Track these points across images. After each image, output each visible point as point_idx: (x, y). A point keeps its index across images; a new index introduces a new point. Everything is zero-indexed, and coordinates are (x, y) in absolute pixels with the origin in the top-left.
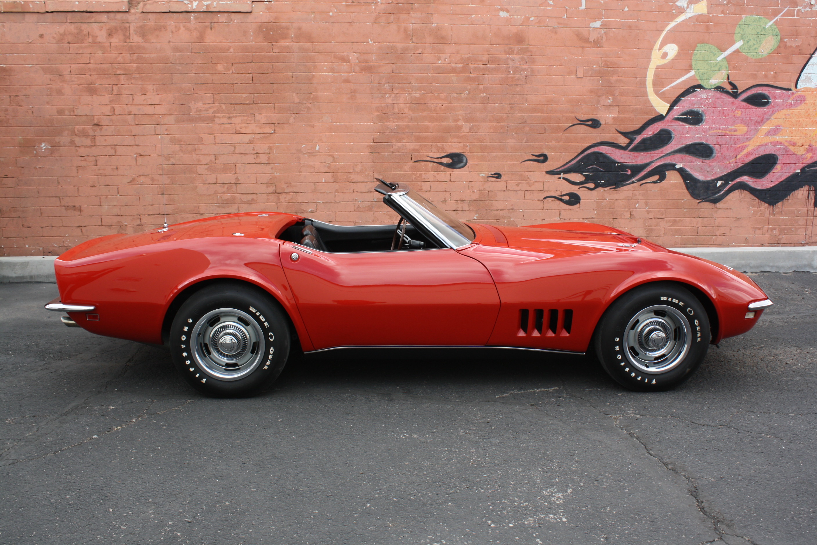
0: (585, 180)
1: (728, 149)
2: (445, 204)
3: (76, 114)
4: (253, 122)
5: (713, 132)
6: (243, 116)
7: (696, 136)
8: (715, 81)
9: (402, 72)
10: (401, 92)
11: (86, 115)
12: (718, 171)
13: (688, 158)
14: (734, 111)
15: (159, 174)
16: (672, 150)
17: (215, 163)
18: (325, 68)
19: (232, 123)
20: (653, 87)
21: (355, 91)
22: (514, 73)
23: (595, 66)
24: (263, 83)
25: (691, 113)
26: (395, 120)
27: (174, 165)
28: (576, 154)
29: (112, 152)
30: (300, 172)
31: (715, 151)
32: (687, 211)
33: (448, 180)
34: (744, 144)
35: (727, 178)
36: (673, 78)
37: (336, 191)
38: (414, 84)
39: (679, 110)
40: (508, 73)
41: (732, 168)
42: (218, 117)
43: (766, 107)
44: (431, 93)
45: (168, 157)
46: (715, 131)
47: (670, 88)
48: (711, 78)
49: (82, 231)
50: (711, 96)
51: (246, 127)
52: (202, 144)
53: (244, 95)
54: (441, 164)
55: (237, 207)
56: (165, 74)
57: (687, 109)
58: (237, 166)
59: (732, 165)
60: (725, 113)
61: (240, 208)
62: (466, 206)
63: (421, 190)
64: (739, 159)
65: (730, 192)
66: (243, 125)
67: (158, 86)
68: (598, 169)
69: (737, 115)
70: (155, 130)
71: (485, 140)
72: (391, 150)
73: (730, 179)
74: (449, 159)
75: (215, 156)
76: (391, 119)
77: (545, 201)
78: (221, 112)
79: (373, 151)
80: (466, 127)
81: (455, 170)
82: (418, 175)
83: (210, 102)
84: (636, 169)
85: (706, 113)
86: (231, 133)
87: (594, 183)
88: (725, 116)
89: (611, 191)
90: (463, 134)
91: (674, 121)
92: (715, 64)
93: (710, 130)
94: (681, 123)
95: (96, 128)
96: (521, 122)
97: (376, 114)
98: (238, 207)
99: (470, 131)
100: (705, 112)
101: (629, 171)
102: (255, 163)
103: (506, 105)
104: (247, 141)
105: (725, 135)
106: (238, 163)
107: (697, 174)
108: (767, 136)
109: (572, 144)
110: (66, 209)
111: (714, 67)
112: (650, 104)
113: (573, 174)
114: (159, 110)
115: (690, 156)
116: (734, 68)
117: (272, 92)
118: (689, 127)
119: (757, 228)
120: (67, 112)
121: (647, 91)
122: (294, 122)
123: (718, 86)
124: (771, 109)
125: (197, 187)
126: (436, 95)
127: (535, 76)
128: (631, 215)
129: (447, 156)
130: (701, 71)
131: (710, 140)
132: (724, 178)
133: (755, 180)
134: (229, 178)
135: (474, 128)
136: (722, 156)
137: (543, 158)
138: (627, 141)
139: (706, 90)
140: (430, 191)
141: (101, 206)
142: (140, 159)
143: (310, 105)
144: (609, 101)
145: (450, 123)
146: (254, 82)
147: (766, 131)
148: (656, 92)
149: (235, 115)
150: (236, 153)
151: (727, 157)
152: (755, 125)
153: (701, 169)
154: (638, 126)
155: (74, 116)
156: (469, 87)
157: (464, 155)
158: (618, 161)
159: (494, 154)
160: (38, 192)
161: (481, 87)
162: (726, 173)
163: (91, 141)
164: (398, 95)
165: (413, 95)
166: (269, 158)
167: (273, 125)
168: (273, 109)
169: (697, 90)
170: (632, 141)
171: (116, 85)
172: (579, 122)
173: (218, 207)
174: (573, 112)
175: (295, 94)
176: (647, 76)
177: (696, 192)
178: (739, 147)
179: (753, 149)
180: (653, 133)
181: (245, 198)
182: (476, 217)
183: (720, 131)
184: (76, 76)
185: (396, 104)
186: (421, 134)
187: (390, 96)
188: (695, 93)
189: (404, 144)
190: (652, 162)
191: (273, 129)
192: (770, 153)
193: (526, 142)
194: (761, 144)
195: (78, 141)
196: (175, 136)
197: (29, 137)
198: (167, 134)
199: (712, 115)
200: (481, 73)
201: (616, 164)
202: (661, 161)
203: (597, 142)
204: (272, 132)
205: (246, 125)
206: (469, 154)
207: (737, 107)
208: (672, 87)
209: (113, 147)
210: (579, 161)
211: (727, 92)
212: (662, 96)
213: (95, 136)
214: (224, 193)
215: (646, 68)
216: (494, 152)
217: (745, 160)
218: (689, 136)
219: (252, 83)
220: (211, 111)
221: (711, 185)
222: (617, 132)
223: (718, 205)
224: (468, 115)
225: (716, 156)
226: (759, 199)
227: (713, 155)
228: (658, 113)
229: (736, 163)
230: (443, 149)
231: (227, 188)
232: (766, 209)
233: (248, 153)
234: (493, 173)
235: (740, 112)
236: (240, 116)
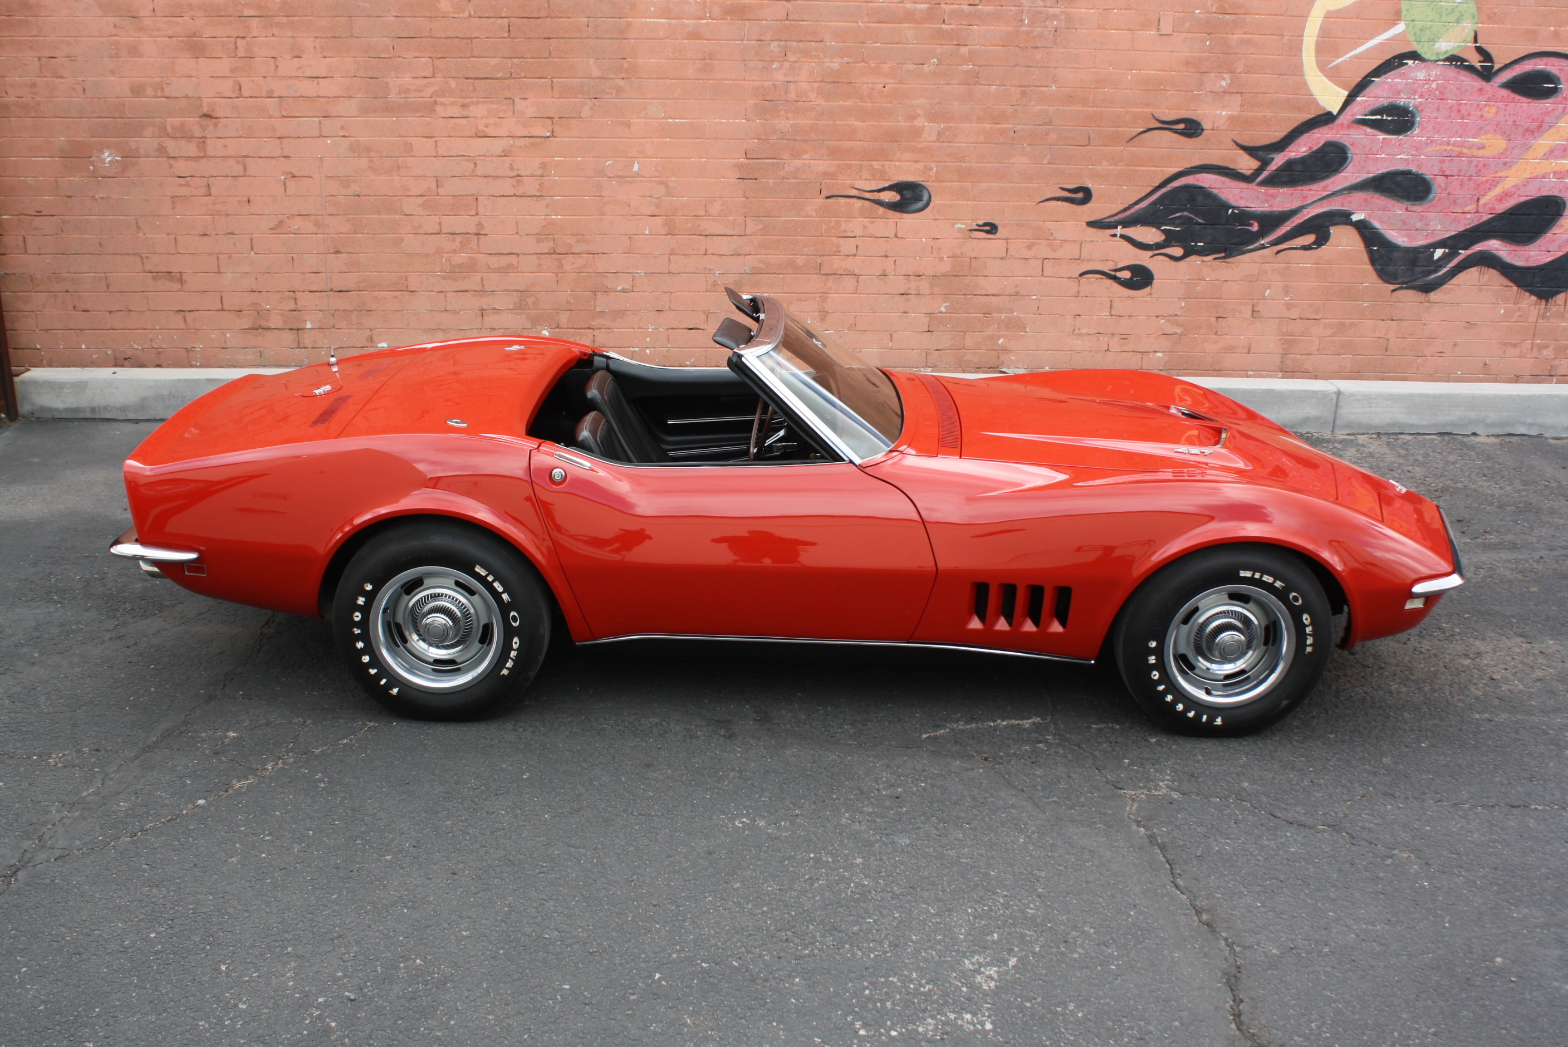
0: (1164, 241)
1: (1462, 184)
2: (885, 282)
3: (167, 94)
4: (510, 114)
5: (1433, 148)
6: (491, 102)
7: (1399, 157)
8: (1446, 46)
9: (806, 17)
10: (804, 60)
11: (186, 97)
12: (1439, 228)
13: (1379, 201)
14: (1481, 106)
15: (329, 213)
16: (1347, 184)
17: (438, 195)
18: (652, 9)
19: (470, 115)
20: (1316, 56)
21: (711, 56)
22: (1032, 24)
23: (1197, 11)
24: (530, 38)
25: (1392, 109)
26: (790, 115)
27: (358, 196)
28: (1150, 189)
29: (239, 170)
30: (604, 214)
31: (1435, 188)
32: (1368, 307)
33: (892, 235)
34: (1497, 175)
35: (1454, 243)
36: (1359, 38)
37: (672, 253)
38: (828, 44)
39: (1367, 104)
40: (1020, 23)
41: (1467, 222)
42: (442, 104)
43: (1550, 100)
44: (863, 61)
45: (346, 182)
46: (1438, 147)
47: (1352, 57)
48: (1439, 38)
49: (185, 321)
50: (1436, 75)
51: (496, 124)
52: (410, 156)
53: (493, 62)
54: (879, 203)
55: (479, 280)
56: (337, 16)
57: (1385, 102)
58: (479, 201)
59: (1469, 216)
60: (1464, 112)
61: (485, 282)
62: (925, 287)
63: (837, 253)
64: (1485, 205)
65: (1460, 272)
66: (492, 120)
67: (324, 40)
68: (1192, 219)
69: (1486, 115)
70: (320, 128)
71: (968, 158)
72: (782, 173)
73: (1462, 246)
74: (894, 193)
75: (437, 181)
76: (782, 113)
77: (1083, 280)
78: (447, 94)
79: (747, 176)
80: (930, 130)
81: (905, 215)
82: (833, 224)
83: (427, 75)
84: (1270, 221)
85: (1422, 110)
86: (468, 135)
87: (1184, 248)
88: (1462, 118)
89: (1217, 262)
90: (924, 144)
91: (1354, 125)
92: (1450, 9)
93: (1427, 144)
94: (1369, 130)
95: (207, 121)
96: (1041, 123)
97: (752, 102)
98: (482, 280)
99: (938, 139)
100: (1420, 109)
101: (1256, 224)
102: (515, 195)
103: (1013, 89)
104: (499, 152)
105: (1460, 155)
106: (481, 195)
107: (1394, 233)
108: (1547, 159)
109: (1143, 168)
110: (154, 278)
111: (1447, 14)
112: (1308, 89)
113: (1142, 228)
114: (329, 88)
115: (1383, 198)
116: (1489, 17)
117: (547, 56)
118: (1384, 139)
119: (1509, 343)
120: (149, 91)
121: (1302, 64)
122: (591, 116)
123: (1452, 55)
124: (1560, 104)
125: (402, 240)
126: (873, 65)
127: (1074, 30)
128: (1253, 311)
129: (890, 188)
130: (1419, 24)
131: (1425, 165)
132: (1449, 243)
133: (1513, 247)
134: (465, 223)
135: (947, 133)
136: (1448, 199)
137: (1082, 196)
138: (1255, 164)
139: (1426, 64)
140: (855, 255)
141: (219, 272)
142: (291, 184)
143: (622, 83)
144: (1224, 84)
145: (900, 122)
146: (512, 36)
147: (1546, 149)
148: (1322, 67)
149: (475, 100)
150: (477, 176)
151: (1458, 201)
152: (1524, 136)
153: (1404, 223)
154: (1278, 134)
155: (164, 99)
156: (939, 50)
157: (924, 187)
158: (1234, 204)
159: (984, 186)
160: (100, 244)
161: (964, 50)
162: (1454, 233)
163: (198, 147)
164: (796, 65)
165: (827, 64)
166: (541, 185)
167: (549, 120)
168: (549, 90)
169: (1407, 64)
170: (1265, 164)
171: (244, 37)
172: (1159, 125)
173: (444, 278)
174: (1147, 105)
175: (592, 60)
176: (1305, 35)
177: (1391, 269)
178: (1487, 181)
179: (1515, 186)
180: (1310, 148)
181: (495, 262)
182: (945, 307)
183: (1449, 148)
184: (165, 19)
185: (793, 82)
186: (840, 143)
187: (781, 67)
188: (1402, 70)
189: (806, 162)
190: (1303, 207)
191: (550, 129)
192: (1550, 193)
193: (1049, 163)
194: (1532, 176)
195: (172, 146)
196: (358, 141)
197: (78, 139)
198: (344, 136)
199: (1434, 115)
200: (964, 23)
201: (1230, 211)
202: (1321, 206)
203: (1193, 165)
204: (548, 134)
205: (498, 120)
206: (936, 184)
207: (1489, 100)
208: (1356, 57)
209: (241, 159)
210: (1154, 203)
211: (1471, 69)
212: (1333, 75)
213: (204, 137)
214: (454, 251)
215: (1304, 17)
216: (985, 182)
217: (1496, 206)
218: (1383, 156)
219: (509, 36)
220: (428, 92)
221: (1421, 256)
222: (1235, 147)
223: (1433, 296)
224: (936, 107)
225: (1436, 199)
226: (1518, 286)
227: (1431, 196)
228: (1323, 108)
229: (1477, 212)
230: (883, 174)
231: (461, 242)
232: (1532, 308)
233: (501, 175)
234: (981, 223)
235: (1494, 110)
236: (483, 102)
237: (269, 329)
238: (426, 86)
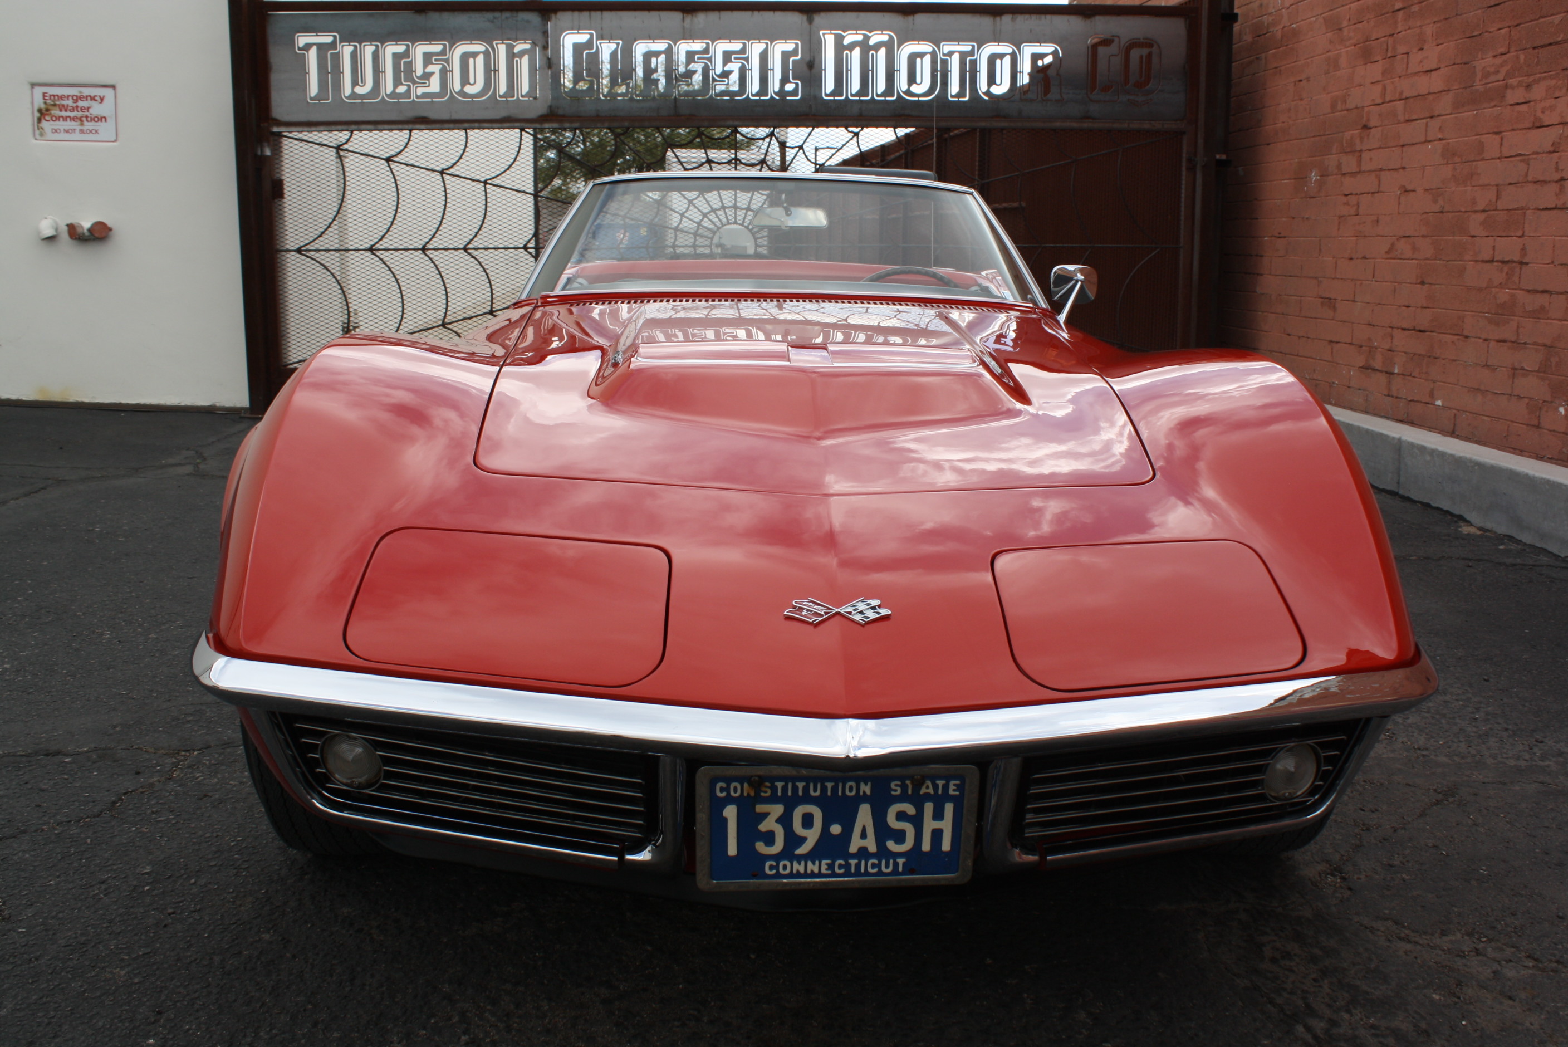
3: (1347, 106)
6: (1550, 77)
11: (1357, 107)
15: (1422, 234)
27: (1442, 212)
29: (1376, 185)
42: (1513, 88)
45: (1435, 194)
51: (1551, 108)
52: (1481, 160)
55: (1516, 327)
58: (1526, 217)
61: (1520, 330)
66: (1548, 103)
67: (1439, 25)
75: (1498, 190)
78: (1516, 74)
83: (1502, 50)
86: (1529, 126)
95: (1364, 133)
98: (1518, 326)
102: (1557, 207)
104: (1550, 146)
106: (1529, 209)
110: (1322, 304)
114: (1436, 82)
120: (1339, 107)
125: (1465, 268)
134: (1508, 247)
141: (1354, 301)
142: (1403, 199)
149: (1537, 76)
150: (1528, 181)
155: (1345, 112)
160: (1302, 267)
163: (1357, 161)
171: (1393, 35)
173: (1490, 321)
181: (1531, 302)
184: (1354, 27)
195: (1345, 162)
196: (1448, 143)
197: (1303, 160)
198: (1440, 139)
205: (1553, 102)
209: (1378, 173)
213: (1361, 150)
214: (1501, 286)
220: (1502, 73)
231: (1507, 273)
233: (1548, 179)
236: (1544, 78)
237: (1374, 370)
238: (1502, 65)
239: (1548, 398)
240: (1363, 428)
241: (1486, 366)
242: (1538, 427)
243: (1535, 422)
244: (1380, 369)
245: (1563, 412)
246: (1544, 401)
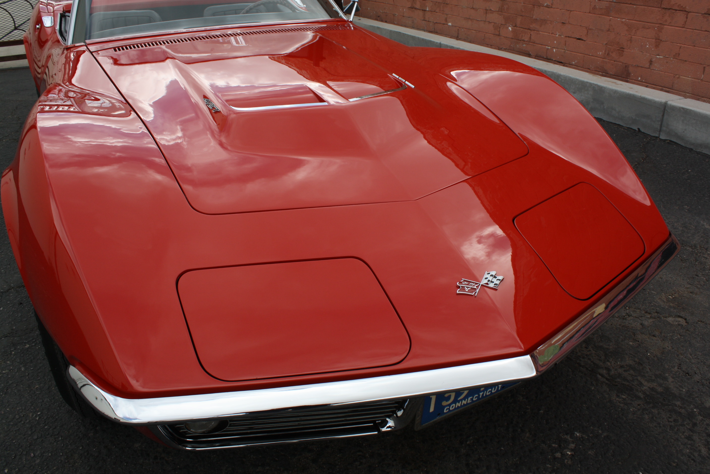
239: (504, 23)
240: (421, 38)
241: (473, 8)
242: (499, 35)
243: (498, 33)
244: (419, 8)
245: (511, 29)
246: (501, 24)
